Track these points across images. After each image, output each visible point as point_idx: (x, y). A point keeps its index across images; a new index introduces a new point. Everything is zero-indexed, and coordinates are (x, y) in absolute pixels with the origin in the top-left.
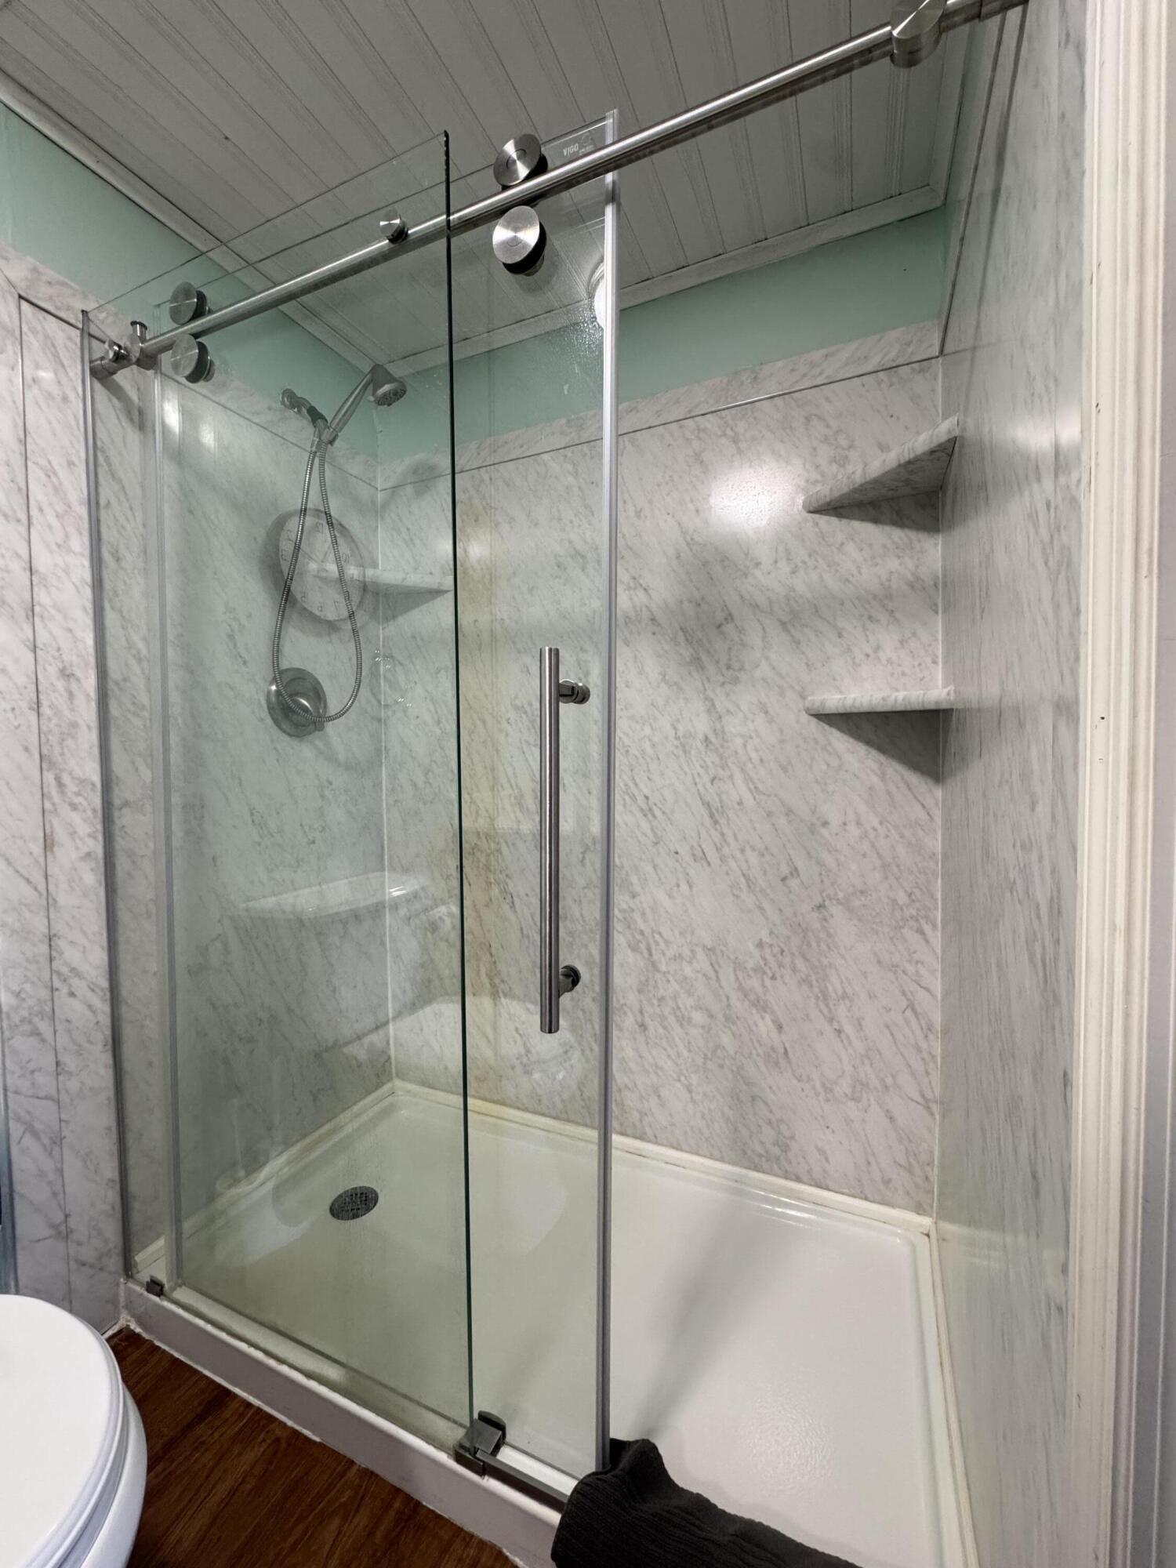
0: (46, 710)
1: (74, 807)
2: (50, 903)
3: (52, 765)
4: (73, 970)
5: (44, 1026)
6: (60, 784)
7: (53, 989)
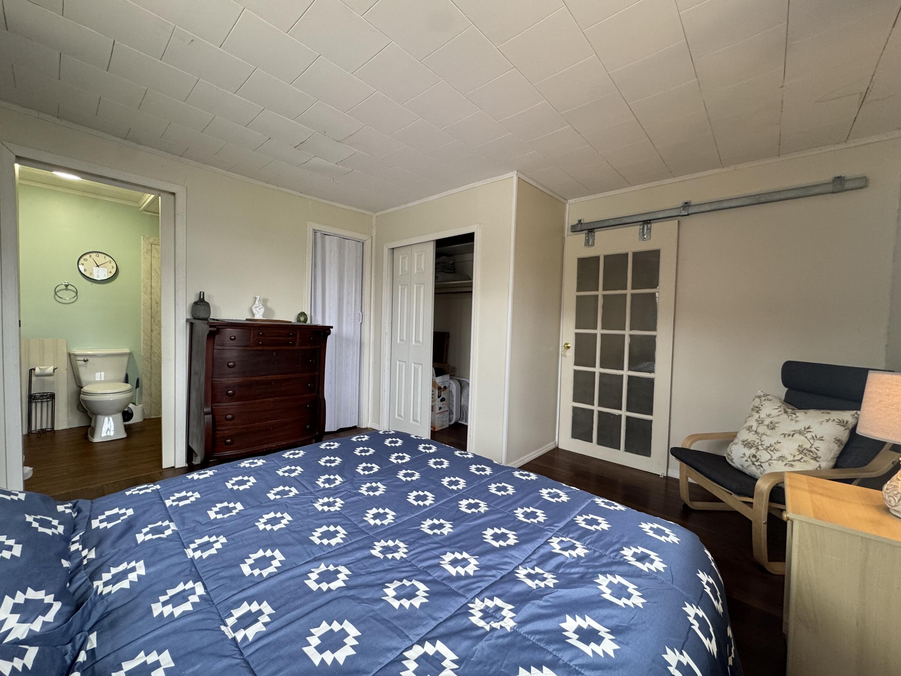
0: (153, 309)
1: (157, 325)
2: (151, 341)
3: (153, 318)
4: (155, 352)
5: (149, 360)
6: (155, 321)
7: (151, 355)
